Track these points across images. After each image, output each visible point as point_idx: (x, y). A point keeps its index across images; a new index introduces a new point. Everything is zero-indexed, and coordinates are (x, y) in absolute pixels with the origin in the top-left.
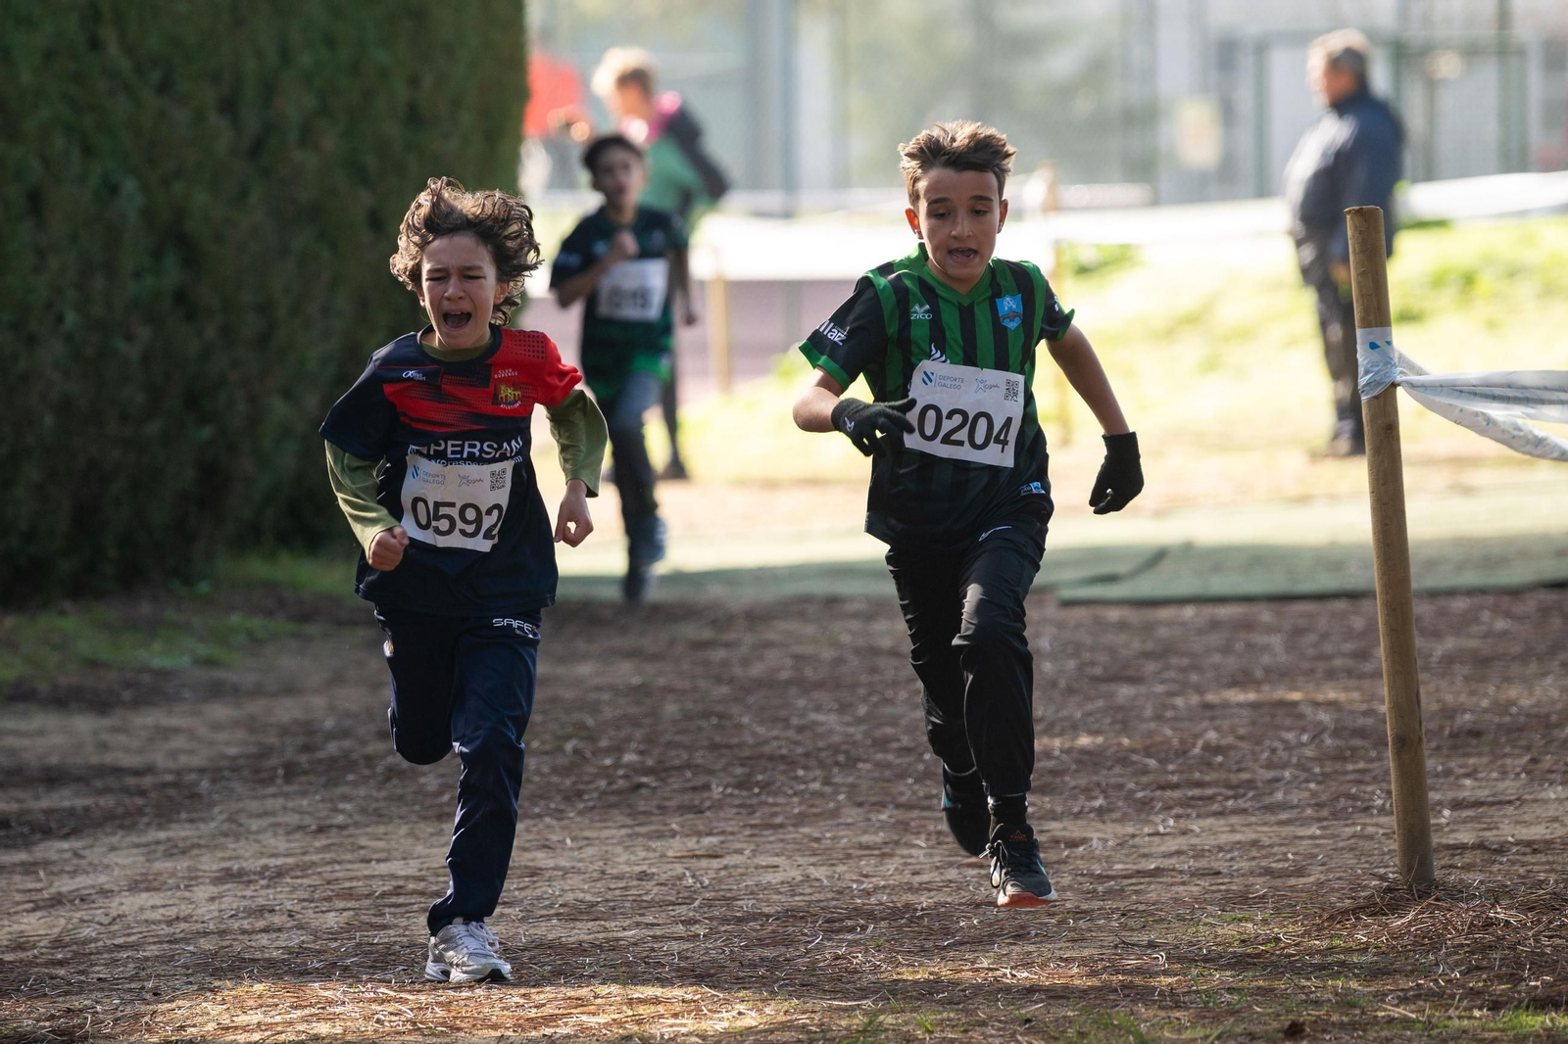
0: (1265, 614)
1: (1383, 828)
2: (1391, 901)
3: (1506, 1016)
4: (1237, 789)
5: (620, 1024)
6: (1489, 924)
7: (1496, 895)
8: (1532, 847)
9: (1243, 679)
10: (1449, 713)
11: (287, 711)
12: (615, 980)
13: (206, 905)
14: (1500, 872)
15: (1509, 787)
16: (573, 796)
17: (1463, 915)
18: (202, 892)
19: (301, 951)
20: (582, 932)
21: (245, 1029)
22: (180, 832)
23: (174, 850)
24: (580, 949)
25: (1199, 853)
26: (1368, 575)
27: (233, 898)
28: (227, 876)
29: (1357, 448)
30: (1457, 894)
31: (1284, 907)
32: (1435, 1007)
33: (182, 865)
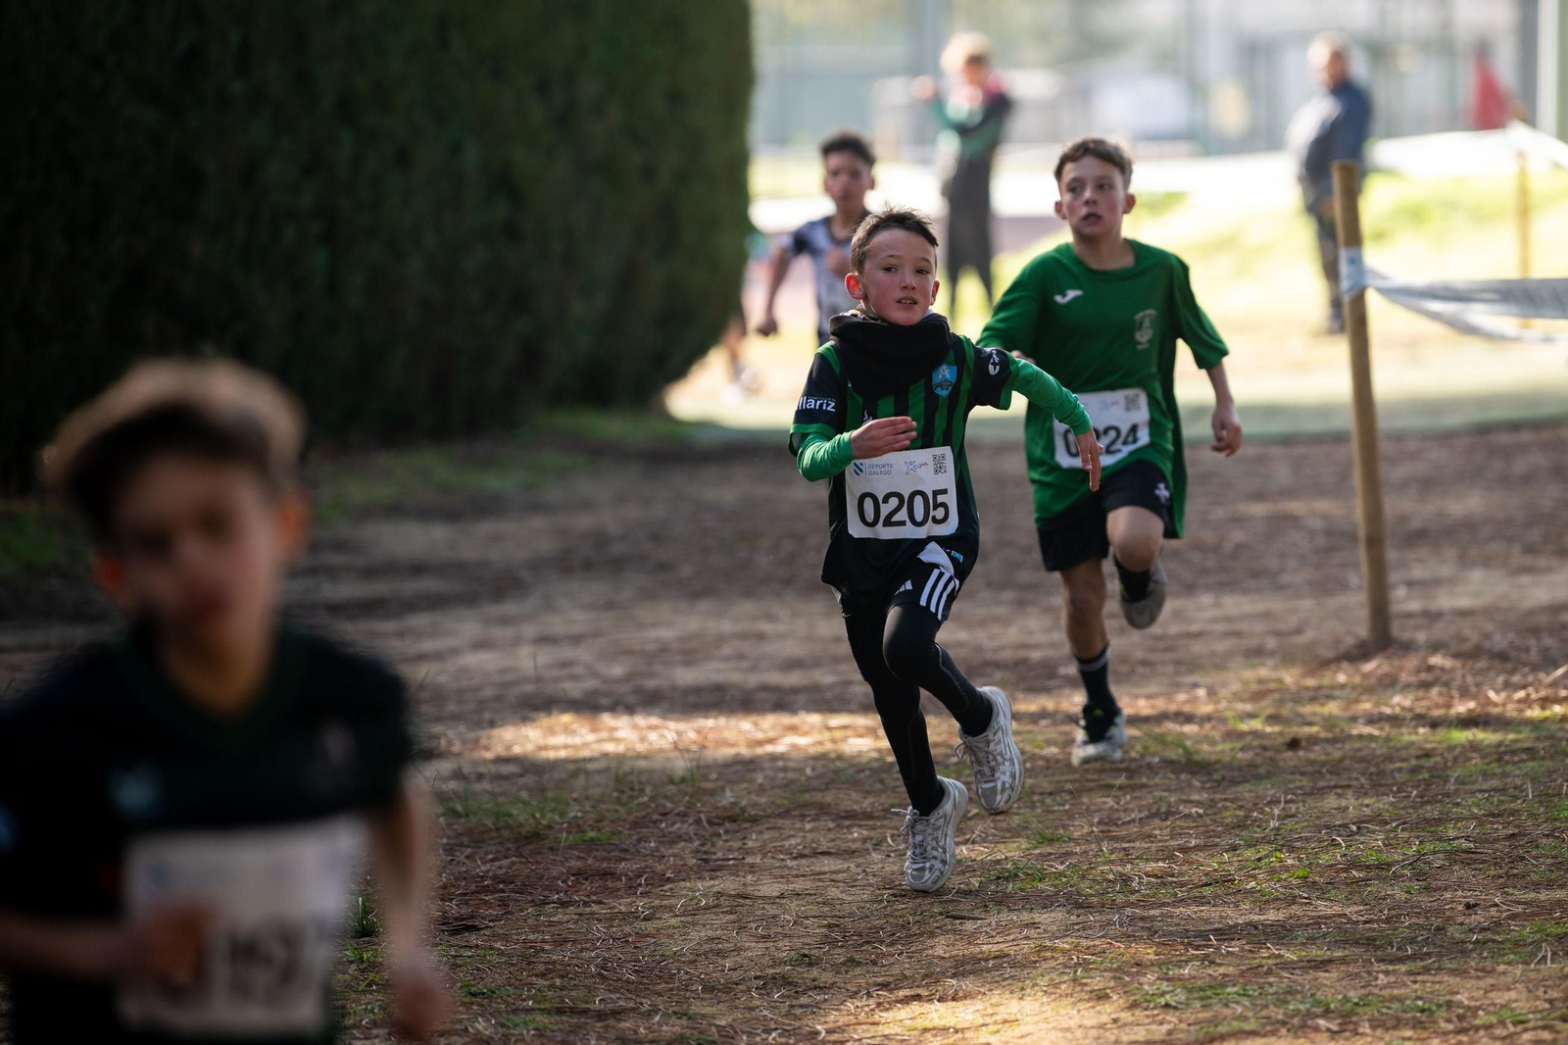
0: (1276, 451)
1: (1356, 602)
2: (1361, 653)
3: (1441, 733)
4: (1256, 574)
5: (820, 743)
6: (1430, 668)
7: (1435, 647)
8: (1463, 614)
9: (1260, 496)
10: (1403, 519)
11: (584, 522)
12: (817, 710)
13: (528, 660)
14: (1439, 631)
15: (1446, 571)
16: (788, 582)
17: (1412, 662)
18: (525, 651)
19: (595, 693)
20: (794, 679)
21: (556, 748)
22: (509, 608)
23: (504, 621)
24: (795, 691)
25: (1228, 619)
26: (1348, 421)
27: (546, 656)
28: (545, 640)
29: (1341, 329)
30: (1407, 647)
31: (1287, 658)
32: (1392, 726)
33: (508, 632)
